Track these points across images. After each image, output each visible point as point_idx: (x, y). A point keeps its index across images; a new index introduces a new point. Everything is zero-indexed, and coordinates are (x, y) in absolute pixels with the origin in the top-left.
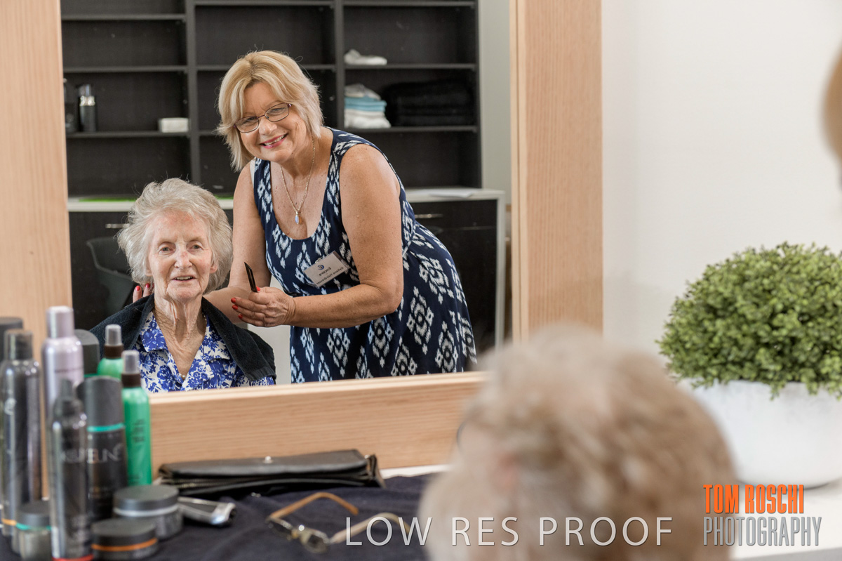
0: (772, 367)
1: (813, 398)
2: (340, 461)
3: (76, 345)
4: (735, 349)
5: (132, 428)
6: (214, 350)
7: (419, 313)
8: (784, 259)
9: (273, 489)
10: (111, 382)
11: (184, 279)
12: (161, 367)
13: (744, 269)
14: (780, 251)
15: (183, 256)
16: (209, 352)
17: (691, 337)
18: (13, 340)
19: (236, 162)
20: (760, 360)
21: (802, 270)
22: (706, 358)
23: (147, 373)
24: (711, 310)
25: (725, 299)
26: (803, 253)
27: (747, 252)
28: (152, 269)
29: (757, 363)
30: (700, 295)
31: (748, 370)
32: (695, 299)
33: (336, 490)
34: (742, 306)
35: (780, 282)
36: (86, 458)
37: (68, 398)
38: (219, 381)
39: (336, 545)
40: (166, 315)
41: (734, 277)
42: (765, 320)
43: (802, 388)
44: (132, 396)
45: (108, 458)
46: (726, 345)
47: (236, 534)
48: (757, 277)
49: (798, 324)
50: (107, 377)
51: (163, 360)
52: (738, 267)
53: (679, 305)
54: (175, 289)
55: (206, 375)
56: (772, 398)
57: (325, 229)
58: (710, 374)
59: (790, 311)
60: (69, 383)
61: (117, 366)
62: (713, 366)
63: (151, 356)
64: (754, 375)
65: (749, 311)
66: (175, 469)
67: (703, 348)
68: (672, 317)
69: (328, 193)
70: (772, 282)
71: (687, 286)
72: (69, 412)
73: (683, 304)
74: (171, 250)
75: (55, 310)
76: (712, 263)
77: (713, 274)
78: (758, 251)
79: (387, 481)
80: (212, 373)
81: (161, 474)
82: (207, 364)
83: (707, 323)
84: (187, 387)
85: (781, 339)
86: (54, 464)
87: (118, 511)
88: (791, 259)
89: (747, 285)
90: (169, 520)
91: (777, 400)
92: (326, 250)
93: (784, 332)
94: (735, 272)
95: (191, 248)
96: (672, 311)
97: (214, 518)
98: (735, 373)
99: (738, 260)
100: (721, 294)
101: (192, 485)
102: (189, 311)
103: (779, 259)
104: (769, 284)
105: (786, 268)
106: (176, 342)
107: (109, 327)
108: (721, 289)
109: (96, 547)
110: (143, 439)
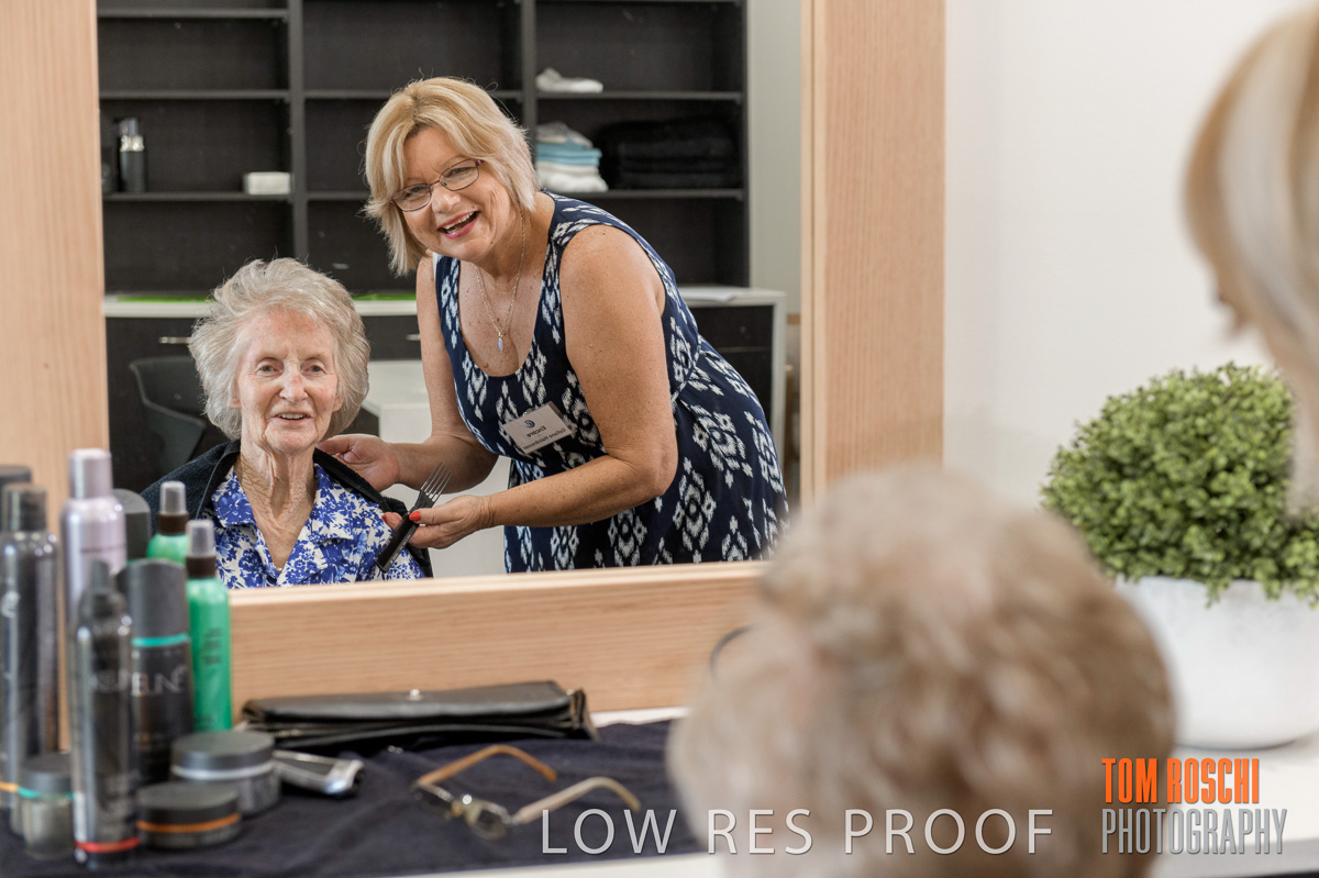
0: (1209, 556)
1: (1273, 604)
2: (528, 698)
3: (116, 511)
4: (1151, 527)
5: (202, 641)
6: (328, 526)
7: (692, 499)
8: (1229, 389)
9: (422, 740)
10: (169, 568)
11: (294, 418)
12: (246, 552)
13: (1167, 403)
14: (1223, 376)
15: (295, 382)
16: (320, 529)
17: (1081, 508)
18: (16, 500)
19: (398, 261)
20: (1190, 545)
21: (1258, 404)
22: (1105, 541)
23: (223, 561)
24: (1115, 466)
25: (1136, 450)
26: (1259, 379)
27: (1172, 376)
28: (242, 398)
29: (1185, 549)
30: (1097, 443)
31: (1171, 560)
32: (1090, 450)
33: (522, 743)
34: (1163, 459)
35: (1223, 422)
36: (130, 687)
37: (102, 590)
38: (335, 575)
39: (523, 826)
40: (259, 471)
41: (1151, 415)
42: (1199, 482)
43: (1256, 589)
44: (203, 591)
45: (164, 688)
46: (1137, 521)
47: (363, 809)
48: (1186, 416)
49: (1250, 488)
50: (163, 561)
51: (248, 541)
52: (1157, 401)
53: (1064, 458)
54: (276, 434)
55: (315, 565)
56: (1209, 605)
57: (537, 363)
58: (1111, 566)
59: (1239, 468)
60: (104, 567)
61: (178, 547)
62: (1115, 553)
63: (230, 534)
64: (1180, 568)
65: (1174, 468)
66: (268, 708)
67: (1100, 526)
68: (1052, 477)
69: (544, 306)
70: (1210, 423)
71: (1076, 430)
72: (104, 611)
73: (1069, 456)
74: (275, 370)
75: (82, 454)
76: (1116, 394)
77: (1118, 410)
78: (1189, 375)
79: (601, 730)
80: (324, 561)
81: (247, 716)
82: (316, 548)
83: (1107, 487)
84: (285, 583)
85: (1223, 512)
86: (79, 693)
87: (178, 770)
88: (1240, 389)
89: (1171, 427)
90: (259, 785)
91: (1216, 607)
92: (541, 397)
93: (1229, 501)
94: (1151, 407)
95: (307, 370)
96: (1052, 467)
97: (330, 784)
98: (1150, 565)
99: (1156, 388)
100: (1130, 441)
101: (295, 732)
102: (295, 468)
103: (1222, 388)
104: (1206, 426)
105: (1233, 402)
106: (271, 516)
107: (167, 485)
108: (1130, 433)
109: (143, 825)
110: (218, 660)
